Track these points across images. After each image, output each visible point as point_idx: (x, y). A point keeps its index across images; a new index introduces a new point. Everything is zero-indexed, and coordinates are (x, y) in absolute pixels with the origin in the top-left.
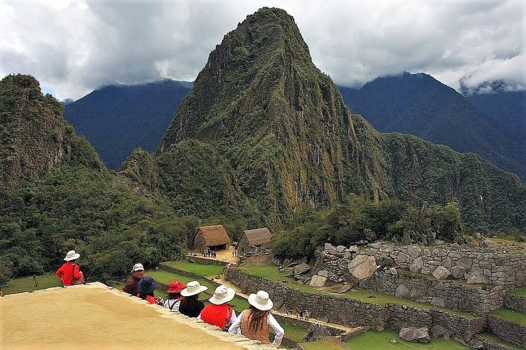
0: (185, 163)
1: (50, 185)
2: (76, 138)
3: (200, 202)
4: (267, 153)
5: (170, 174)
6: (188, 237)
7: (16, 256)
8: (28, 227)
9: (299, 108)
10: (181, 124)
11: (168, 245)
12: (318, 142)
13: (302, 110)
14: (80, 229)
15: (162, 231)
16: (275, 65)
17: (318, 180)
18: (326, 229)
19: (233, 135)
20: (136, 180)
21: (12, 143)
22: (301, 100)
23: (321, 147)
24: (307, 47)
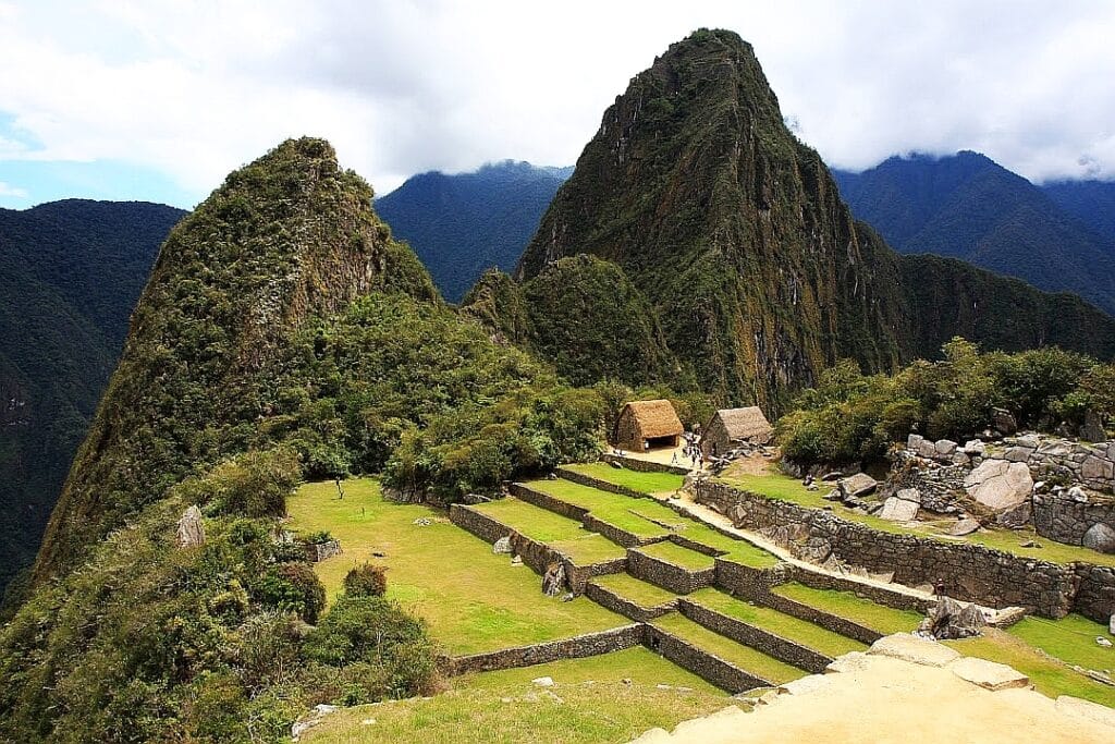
0: (573, 296)
1: (355, 324)
2: (393, 246)
3: (599, 364)
4: (708, 282)
5: (548, 314)
6: (608, 420)
7: (306, 444)
8: (320, 396)
9: (762, 205)
10: (554, 233)
11: (571, 434)
12: (795, 267)
13: (767, 208)
14: (407, 402)
15: (560, 408)
16: (722, 129)
17: (793, 335)
18: (907, 408)
19: (645, 253)
20: (491, 323)
21: (294, 251)
22: (766, 190)
23: (800, 276)
24: (776, 98)
